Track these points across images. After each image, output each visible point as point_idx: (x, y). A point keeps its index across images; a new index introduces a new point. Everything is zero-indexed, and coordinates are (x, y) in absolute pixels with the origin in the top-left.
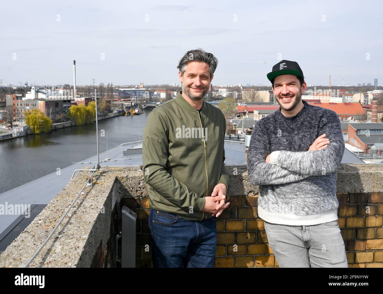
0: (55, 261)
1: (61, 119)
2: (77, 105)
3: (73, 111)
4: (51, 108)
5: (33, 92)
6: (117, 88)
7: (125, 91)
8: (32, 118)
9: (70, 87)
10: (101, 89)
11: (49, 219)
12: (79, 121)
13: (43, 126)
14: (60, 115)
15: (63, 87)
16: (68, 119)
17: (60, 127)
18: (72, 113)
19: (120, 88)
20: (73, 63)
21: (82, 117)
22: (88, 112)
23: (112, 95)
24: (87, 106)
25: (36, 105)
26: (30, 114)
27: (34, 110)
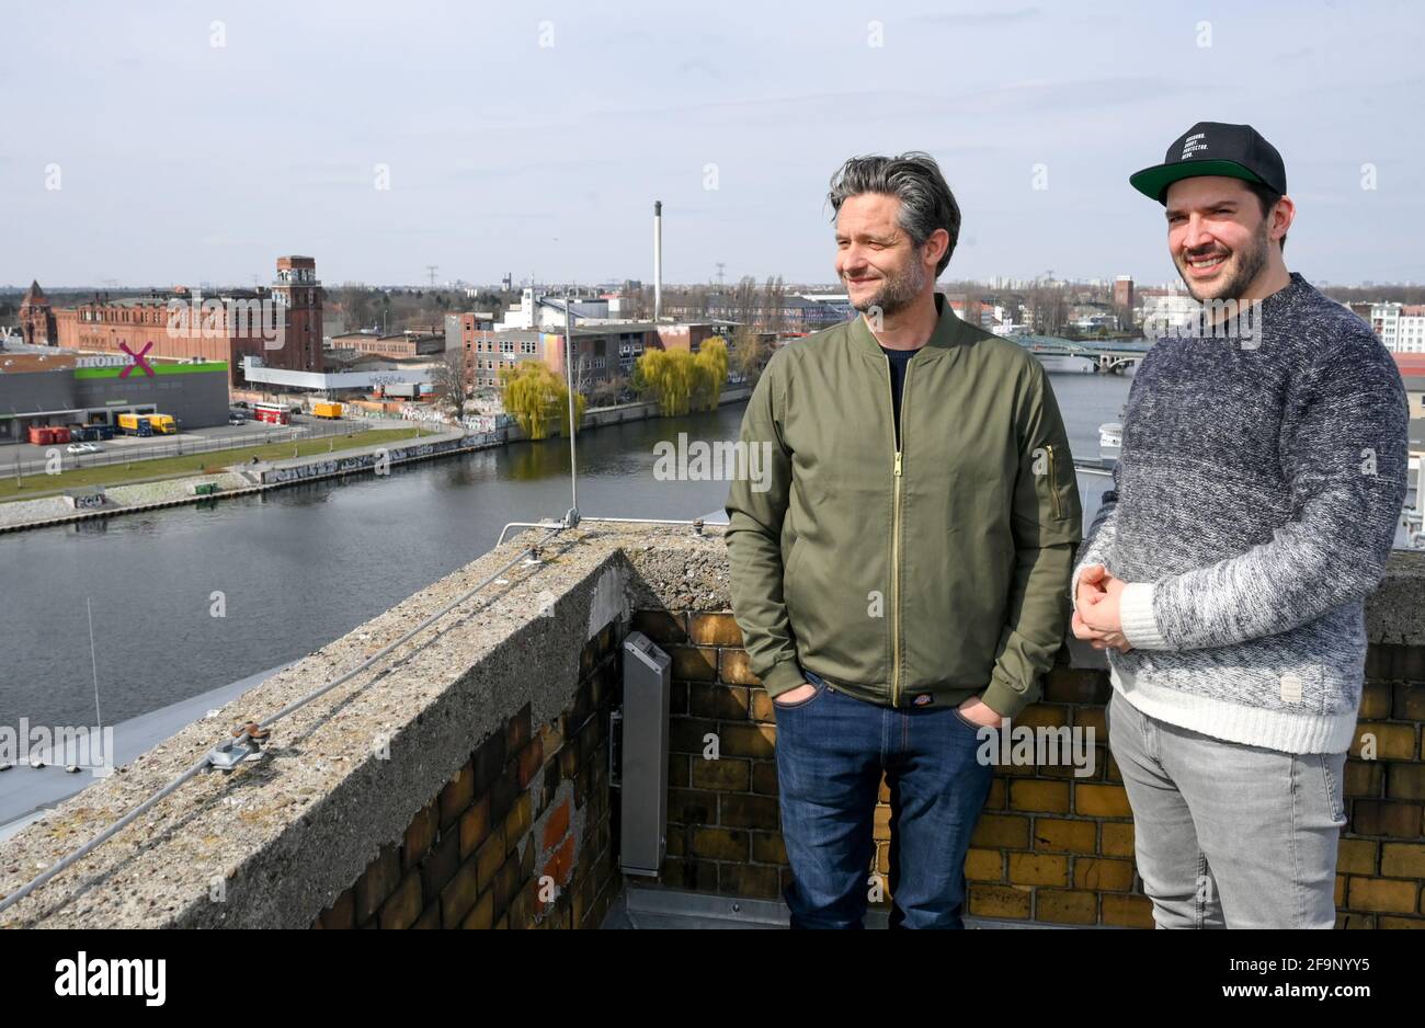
0: (357, 715)
1: (612, 395)
2: (664, 349)
3: (652, 368)
4: (582, 358)
5: (527, 304)
6: (797, 294)
7: (824, 302)
8: (521, 388)
9: (644, 288)
10: (744, 297)
11: (388, 634)
12: (670, 401)
13: (557, 417)
14: (609, 382)
15: (621, 288)
16: (633, 396)
17: (607, 420)
18: (646, 375)
19: (806, 293)
20: (654, 209)
21: (680, 389)
22: (699, 374)
23: (781, 318)
24: (697, 352)
25: (534, 348)
26: (516, 375)
27: (528, 364)
